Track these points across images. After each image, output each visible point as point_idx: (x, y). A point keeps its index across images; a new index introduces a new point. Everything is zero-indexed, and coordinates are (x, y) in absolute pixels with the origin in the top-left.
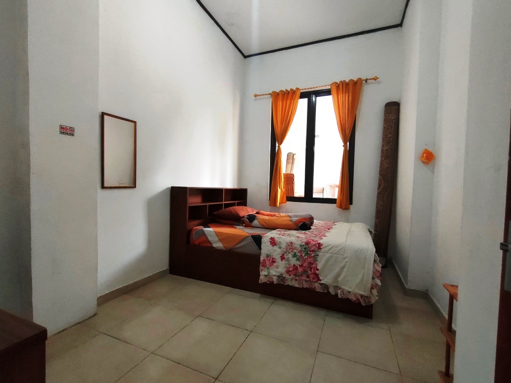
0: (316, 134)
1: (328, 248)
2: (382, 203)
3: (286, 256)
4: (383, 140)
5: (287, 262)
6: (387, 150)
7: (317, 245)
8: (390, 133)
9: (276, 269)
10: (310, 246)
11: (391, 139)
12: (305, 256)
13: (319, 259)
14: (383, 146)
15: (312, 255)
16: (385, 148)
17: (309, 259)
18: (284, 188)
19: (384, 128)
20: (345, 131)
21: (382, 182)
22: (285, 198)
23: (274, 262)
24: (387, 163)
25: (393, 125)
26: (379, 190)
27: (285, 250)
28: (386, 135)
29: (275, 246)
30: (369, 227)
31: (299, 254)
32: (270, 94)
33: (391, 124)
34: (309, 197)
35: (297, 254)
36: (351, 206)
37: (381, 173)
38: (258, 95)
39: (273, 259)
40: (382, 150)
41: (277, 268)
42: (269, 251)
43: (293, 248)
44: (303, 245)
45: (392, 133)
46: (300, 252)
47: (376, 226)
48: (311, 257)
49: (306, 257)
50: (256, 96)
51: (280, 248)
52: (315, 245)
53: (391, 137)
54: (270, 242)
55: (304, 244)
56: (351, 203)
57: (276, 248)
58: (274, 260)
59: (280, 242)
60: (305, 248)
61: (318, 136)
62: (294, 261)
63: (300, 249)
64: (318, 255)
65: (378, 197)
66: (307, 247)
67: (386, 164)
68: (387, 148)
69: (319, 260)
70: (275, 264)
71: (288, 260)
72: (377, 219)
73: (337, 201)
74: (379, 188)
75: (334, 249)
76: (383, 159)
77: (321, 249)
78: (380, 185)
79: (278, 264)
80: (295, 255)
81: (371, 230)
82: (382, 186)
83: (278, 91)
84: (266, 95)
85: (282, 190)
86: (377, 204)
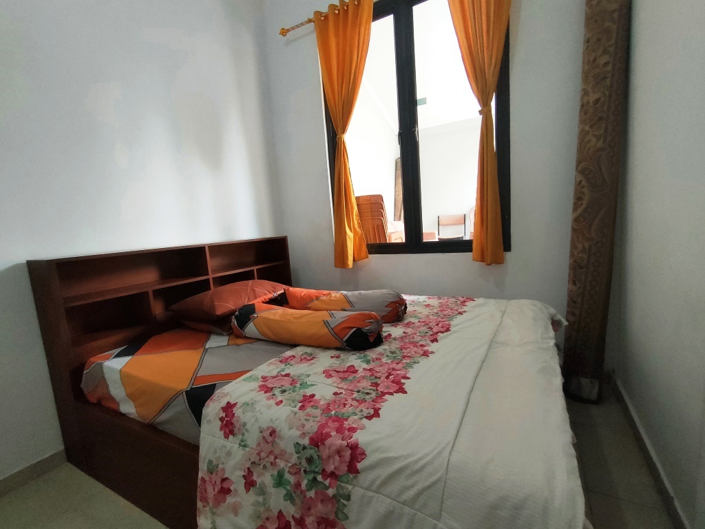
0: (419, 96)
1: (384, 472)
2: (587, 246)
3: (259, 476)
4: (586, 76)
5: (261, 499)
6: (597, 101)
7: (348, 453)
8: (605, 52)
9: (232, 516)
10: (325, 453)
11: (609, 68)
12: (308, 490)
13: (352, 508)
14: (585, 93)
15: (331, 492)
16: (593, 97)
17: (320, 506)
18: (360, 227)
19: (588, 41)
20: (483, 72)
21: (585, 190)
22: (365, 249)
23: (228, 491)
24: (598, 138)
25: (615, 27)
26: (580, 211)
27: (255, 458)
28: (595, 60)
29: (231, 437)
30: (552, 311)
31: (292, 479)
32: (310, 21)
33: (607, 24)
34: (415, 242)
35: (287, 476)
36: (508, 255)
37: (580, 168)
38: (288, 31)
39: (224, 480)
40: (582, 106)
41: (236, 515)
42: (215, 452)
43: (276, 452)
44: (304, 448)
45: (612, 49)
46: (296, 470)
47: (572, 302)
48: (325, 499)
49: (312, 494)
50: (284, 32)
51: (243, 445)
52: (339, 452)
53: (606, 64)
54: (222, 419)
55: (306, 441)
56: (507, 247)
57: (232, 443)
58: (225, 485)
59: (245, 424)
60: (310, 460)
61: (424, 101)
62: (277, 501)
63: (294, 459)
64: (348, 498)
65: (574, 230)
66: (315, 457)
67: (594, 140)
68: (596, 96)
69: (352, 517)
70: (230, 499)
71: (262, 492)
72: (574, 283)
73: (474, 246)
74: (576, 207)
75: (401, 481)
76: (587, 128)
77: (357, 472)
78: (578, 199)
79: (238, 499)
80: (280, 481)
81: (560, 317)
82: (585, 202)
83: (324, 9)
84: (302, 24)
85: (355, 233)
86: (573, 245)
